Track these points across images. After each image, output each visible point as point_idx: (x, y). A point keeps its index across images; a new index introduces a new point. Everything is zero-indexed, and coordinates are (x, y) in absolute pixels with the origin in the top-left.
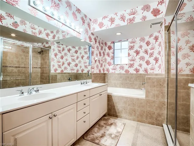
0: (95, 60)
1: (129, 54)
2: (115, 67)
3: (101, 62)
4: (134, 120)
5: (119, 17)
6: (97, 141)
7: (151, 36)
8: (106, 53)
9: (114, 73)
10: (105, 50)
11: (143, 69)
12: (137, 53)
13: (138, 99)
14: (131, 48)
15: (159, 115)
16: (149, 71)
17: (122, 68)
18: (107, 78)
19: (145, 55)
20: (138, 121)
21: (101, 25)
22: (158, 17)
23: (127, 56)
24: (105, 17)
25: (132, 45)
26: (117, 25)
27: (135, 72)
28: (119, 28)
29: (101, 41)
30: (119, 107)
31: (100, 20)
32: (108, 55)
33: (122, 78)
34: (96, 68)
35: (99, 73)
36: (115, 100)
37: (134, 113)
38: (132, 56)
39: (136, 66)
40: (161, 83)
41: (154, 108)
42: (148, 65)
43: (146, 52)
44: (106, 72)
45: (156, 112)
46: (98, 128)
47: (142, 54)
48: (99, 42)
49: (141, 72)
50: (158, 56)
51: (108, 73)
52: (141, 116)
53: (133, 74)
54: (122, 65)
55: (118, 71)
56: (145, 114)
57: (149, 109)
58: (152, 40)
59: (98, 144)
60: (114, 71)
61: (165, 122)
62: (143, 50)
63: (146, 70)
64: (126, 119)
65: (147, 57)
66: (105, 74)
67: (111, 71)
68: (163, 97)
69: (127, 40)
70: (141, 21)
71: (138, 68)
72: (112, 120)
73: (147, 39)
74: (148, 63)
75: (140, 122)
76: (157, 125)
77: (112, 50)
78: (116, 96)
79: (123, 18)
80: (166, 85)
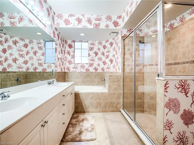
0: (58, 58)
1: (89, 54)
2: (76, 66)
3: (63, 60)
4: (100, 112)
5: (86, 19)
6: (78, 139)
7: (107, 41)
8: (66, 52)
9: (75, 72)
10: (65, 47)
11: (101, 68)
12: (96, 54)
13: (102, 93)
14: (91, 49)
15: (118, 103)
16: (106, 70)
17: (83, 67)
18: (68, 77)
19: (102, 57)
20: (103, 112)
21: (67, 22)
22: (117, 28)
23: (88, 55)
24: (71, 15)
25: (92, 46)
26: (84, 26)
27: (94, 71)
28: (84, 30)
29: (62, 38)
30: (86, 103)
31: (66, 16)
32: (69, 53)
33: (83, 77)
34: (58, 67)
35: (61, 71)
36: (82, 97)
37: (99, 105)
38: (92, 56)
39: (95, 65)
40: (119, 79)
41: (115, 98)
42: (104, 65)
43: (103, 54)
44: (66, 71)
45: (116, 102)
46: (72, 127)
47: (100, 55)
48: (61, 39)
49: (99, 70)
50: (113, 58)
51: (68, 71)
52: (105, 107)
53: (92, 73)
54: (83, 64)
55: (79, 70)
56: (108, 105)
57: (111, 100)
58: (108, 45)
59: (80, 141)
60: (75, 69)
61: (122, 108)
62: (101, 52)
63: (103, 69)
64: (93, 112)
65: (104, 58)
66: (65, 73)
67: (72, 70)
68: (120, 89)
69: (88, 41)
70: (105, 28)
71: (97, 67)
72: (81, 117)
73: (104, 43)
74: (104, 63)
75: (105, 112)
76: (116, 112)
77: (72, 49)
78: (83, 93)
79: (89, 21)
80: (122, 80)
